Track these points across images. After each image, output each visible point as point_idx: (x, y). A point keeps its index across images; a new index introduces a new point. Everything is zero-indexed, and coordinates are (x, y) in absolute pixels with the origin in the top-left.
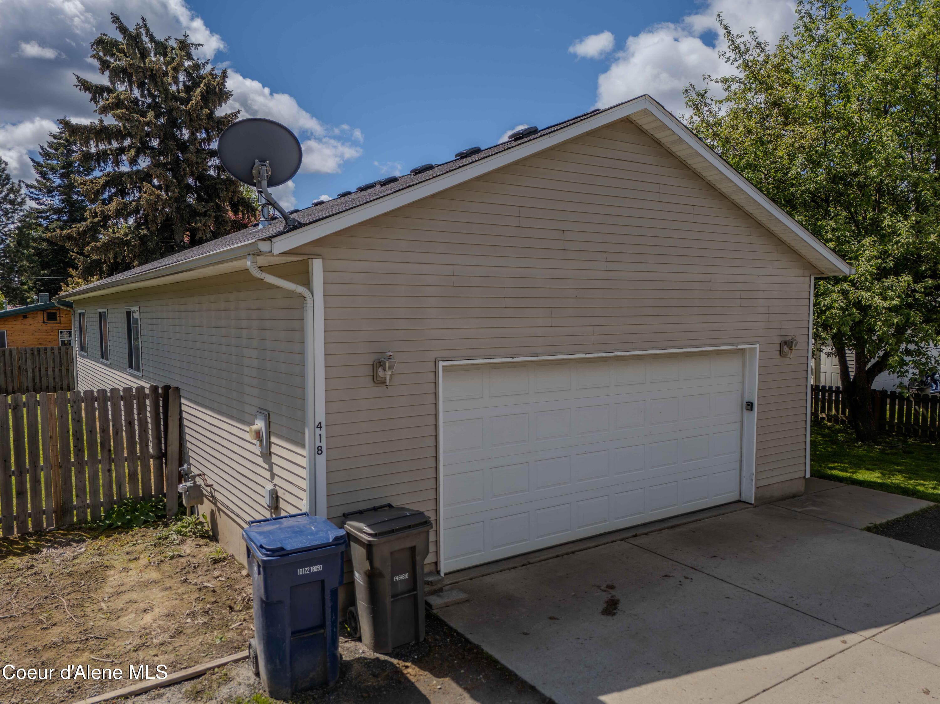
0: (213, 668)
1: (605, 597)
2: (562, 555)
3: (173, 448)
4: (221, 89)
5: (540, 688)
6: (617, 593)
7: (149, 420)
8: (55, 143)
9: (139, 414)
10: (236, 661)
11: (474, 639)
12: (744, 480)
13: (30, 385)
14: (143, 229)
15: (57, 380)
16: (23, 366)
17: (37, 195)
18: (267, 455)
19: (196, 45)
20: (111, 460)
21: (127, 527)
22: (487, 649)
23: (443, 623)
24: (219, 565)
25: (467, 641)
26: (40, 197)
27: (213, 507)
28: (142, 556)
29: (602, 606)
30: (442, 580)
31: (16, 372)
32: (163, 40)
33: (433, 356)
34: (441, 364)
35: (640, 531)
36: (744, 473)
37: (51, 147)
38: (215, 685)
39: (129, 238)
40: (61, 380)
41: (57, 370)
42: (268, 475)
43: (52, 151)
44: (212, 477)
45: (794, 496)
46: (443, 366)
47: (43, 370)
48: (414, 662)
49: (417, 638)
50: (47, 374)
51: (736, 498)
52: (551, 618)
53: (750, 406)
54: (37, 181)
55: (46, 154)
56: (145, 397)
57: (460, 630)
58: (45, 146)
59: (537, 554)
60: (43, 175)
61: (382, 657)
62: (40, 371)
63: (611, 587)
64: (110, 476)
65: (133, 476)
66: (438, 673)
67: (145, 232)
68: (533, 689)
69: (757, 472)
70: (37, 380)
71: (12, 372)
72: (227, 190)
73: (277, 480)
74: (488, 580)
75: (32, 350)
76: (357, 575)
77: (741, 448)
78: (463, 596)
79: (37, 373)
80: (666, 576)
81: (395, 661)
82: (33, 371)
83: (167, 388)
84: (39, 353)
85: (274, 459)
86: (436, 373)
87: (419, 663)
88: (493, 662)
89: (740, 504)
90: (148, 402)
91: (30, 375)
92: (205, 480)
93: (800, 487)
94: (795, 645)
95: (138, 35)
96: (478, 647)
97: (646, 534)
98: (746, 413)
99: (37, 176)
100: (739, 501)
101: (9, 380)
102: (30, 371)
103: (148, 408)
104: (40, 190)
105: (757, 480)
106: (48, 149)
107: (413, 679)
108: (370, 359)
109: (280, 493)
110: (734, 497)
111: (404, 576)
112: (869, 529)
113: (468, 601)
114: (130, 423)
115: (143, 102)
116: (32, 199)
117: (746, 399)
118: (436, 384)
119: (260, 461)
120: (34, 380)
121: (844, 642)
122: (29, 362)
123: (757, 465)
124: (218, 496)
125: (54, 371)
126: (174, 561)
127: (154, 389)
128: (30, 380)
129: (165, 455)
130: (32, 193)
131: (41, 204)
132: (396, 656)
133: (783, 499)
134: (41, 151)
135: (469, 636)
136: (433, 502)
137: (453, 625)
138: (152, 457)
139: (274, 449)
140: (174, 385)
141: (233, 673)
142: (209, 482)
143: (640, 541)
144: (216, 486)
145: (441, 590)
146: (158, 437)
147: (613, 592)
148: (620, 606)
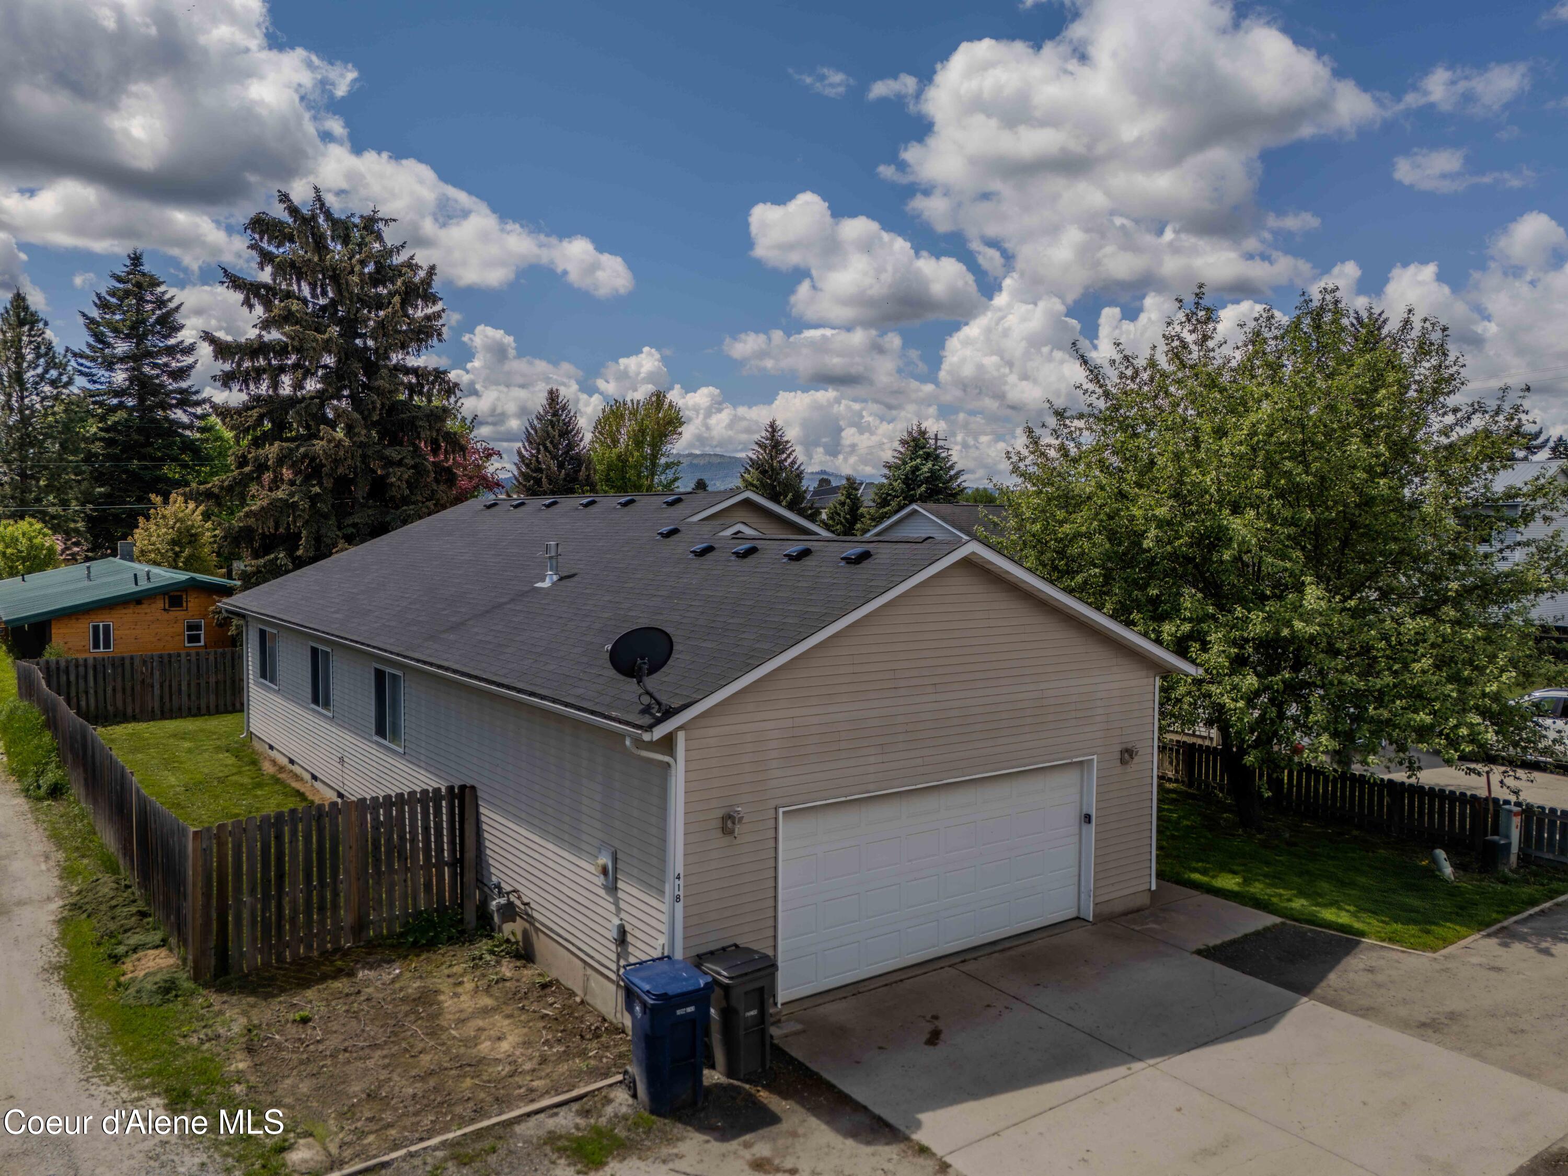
0: (594, 1091)
1: (929, 1027)
2: (891, 984)
3: (470, 855)
4: (425, 290)
5: (871, 1107)
6: (940, 1024)
7: (445, 825)
8: (119, 289)
9: (435, 817)
10: (611, 1085)
11: (814, 1067)
12: (1083, 896)
13: (157, 705)
14: (314, 486)
15: (193, 698)
16: (148, 681)
17: (89, 368)
18: (612, 889)
19: (386, 221)
20: (407, 869)
21: (431, 945)
22: (826, 1075)
23: (784, 1053)
24: (548, 991)
25: (807, 1068)
26: (94, 371)
27: (527, 925)
28: (465, 980)
29: (925, 1036)
30: (780, 1012)
31: (138, 688)
32: (343, 217)
33: (773, 803)
34: (781, 810)
35: (968, 956)
36: (1082, 889)
37: (113, 295)
38: (599, 1106)
39: (296, 499)
40: (199, 698)
41: (193, 684)
42: (612, 908)
43: (113, 300)
44: (528, 895)
45: (1138, 910)
46: (784, 813)
47: (174, 684)
48: (764, 1087)
49: (763, 1065)
50: (180, 691)
51: (1074, 915)
52: (880, 1048)
53: (1088, 818)
54: (89, 345)
55: (103, 305)
56: (442, 798)
57: (801, 1059)
58: (104, 294)
59: (866, 983)
60: (99, 337)
61: (736, 1083)
62: (170, 686)
63: (935, 1017)
64: (406, 886)
65: (428, 886)
66: (784, 1095)
67: (317, 489)
68: (865, 1108)
69: (1095, 888)
70: (167, 699)
71: (133, 689)
72: (431, 428)
73: (623, 915)
74: (821, 1010)
75: (161, 656)
76: (712, 1011)
77: (1080, 862)
78: (799, 1027)
79: (166, 689)
80: (988, 1006)
81: (747, 1086)
82: (161, 686)
83: (463, 788)
84: (170, 661)
85: (620, 894)
86: (776, 819)
87: (769, 1088)
88: (831, 1087)
89: (1078, 923)
90: (444, 803)
91: (157, 691)
92: (519, 898)
93: (1146, 900)
94: (1087, 1070)
95: (314, 217)
96: (817, 1074)
97: (975, 959)
98: (1085, 827)
99: (91, 340)
100: (1078, 918)
101: (129, 700)
102: (157, 686)
103: (444, 810)
104: (93, 360)
105: (1095, 896)
106: (108, 298)
107: (766, 1102)
108: (720, 813)
109: (628, 928)
110: (1071, 913)
111: (753, 1013)
112: (1199, 952)
113: (804, 1031)
114: (426, 829)
115: (314, 304)
116: (82, 373)
117: (1084, 812)
118: (776, 829)
119: (602, 892)
120: (162, 698)
121: (1129, 1069)
122: (157, 674)
123: (1095, 881)
124: (535, 914)
125: (189, 684)
126: (500, 985)
127: (450, 789)
128: (157, 698)
129: (461, 861)
130: (82, 365)
131: (95, 382)
132: (747, 1081)
133: (1125, 914)
134: (97, 301)
135: (808, 1065)
136: (772, 940)
137: (793, 1054)
138: (447, 864)
139: (620, 884)
140: (469, 782)
141: (612, 1095)
142: (526, 900)
143: (970, 967)
144: (533, 905)
145: (779, 1021)
146: (452, 842)
147: (936, 1023)
148: (942, 1036)
